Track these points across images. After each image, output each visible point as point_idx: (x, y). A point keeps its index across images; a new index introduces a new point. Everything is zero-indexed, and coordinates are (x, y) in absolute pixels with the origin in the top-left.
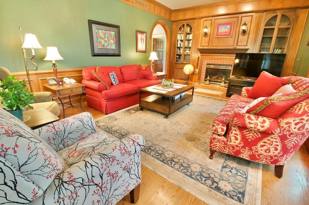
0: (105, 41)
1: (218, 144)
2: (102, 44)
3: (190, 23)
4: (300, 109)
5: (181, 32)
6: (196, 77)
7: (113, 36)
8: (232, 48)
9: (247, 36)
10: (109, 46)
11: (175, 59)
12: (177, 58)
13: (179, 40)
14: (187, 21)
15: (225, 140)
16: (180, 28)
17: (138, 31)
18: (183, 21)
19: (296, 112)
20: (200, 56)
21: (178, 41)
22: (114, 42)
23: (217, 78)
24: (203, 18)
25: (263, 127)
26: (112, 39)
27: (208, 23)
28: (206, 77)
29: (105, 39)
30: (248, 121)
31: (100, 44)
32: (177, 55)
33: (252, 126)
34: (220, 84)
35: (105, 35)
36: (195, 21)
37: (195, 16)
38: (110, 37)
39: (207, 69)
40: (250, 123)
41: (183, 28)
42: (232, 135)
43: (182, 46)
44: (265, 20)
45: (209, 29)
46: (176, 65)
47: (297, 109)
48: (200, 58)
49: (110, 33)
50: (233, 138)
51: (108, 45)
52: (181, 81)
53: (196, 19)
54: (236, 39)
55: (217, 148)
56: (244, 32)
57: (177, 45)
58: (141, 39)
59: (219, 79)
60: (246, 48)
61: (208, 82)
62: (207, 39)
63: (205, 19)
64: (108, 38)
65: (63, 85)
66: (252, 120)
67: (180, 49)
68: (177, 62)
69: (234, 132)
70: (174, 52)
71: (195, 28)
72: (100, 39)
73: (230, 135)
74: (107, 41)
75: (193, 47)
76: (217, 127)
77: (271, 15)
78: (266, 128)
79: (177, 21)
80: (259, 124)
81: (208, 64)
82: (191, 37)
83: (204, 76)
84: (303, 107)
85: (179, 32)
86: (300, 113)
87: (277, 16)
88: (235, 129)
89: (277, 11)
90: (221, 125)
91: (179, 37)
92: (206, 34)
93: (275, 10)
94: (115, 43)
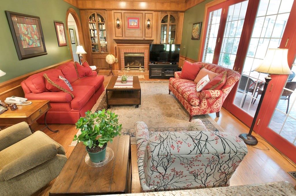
0: (29, 38)
1: (196, 111)
2: (27, 43)
3: (100, 13)
4: (231, 83)
5: (92, 21)
6: (116, 66)
7: (35, 30)
8: (142, 39)
9: (150, 29)
10: (34, 44)
11: (92, 50)
12: (93, 48)
13: (92, 29)
14: (97, 11)
15: (199, 107)
16: (90, 18)
17: (56, 22)
18: (93, 11)
19: (229, 84)
20: (117, 46)
21: (90, 30)
22: (38, 37)
23: (134, 64)
24: (113, 10)
25: (218, 95)
26: (35, 34)
27: (118, 16)
28: (126, 64)
29: (28, 35)
30: (212, 94)
31: (24, 43)
32: (93, 45)
33: (214, 96)
34: (138, 70)
35: (27, 30)
36: (106, 12)
37: (105, 8)
38: (33, 33)
39: (125, 57)
40: (213, 95)
41: (93, 18)
42: (203, 103)
43: (96, 36)
44: (161, 18)
45: (121, 21)
46: (94, 55)
47: (230, 83)
48: (117, 48)
49: (32, 26)
50: (203, 105)
51: (33, 42)
52: (102, 70)
53: (106, 11)
54: (144, 32)
55: (195, 114)
56: (149, 26)
57: (91, 35)
58: (60, 30)
59: (136, 65)
60: (152, 39)
61: (128, 69)
62: (120, 30)
63: (115, 11)
64: (31, 33)
65: (17, 108)
66: (213, 93)
67: (94, 39)
68: (94, 52)
69: (204, 102)
70: (89, 42)
71: (106, 19)
72: (24, 36)
73: (202, 104)
74: (31, 38)
75: (108, 37)
76: (195, 102)
77: (164, 15)
78: (219, 95)
79: (85, 9)
80: (216, 94)
81: (125, 53)
82: (104, 27)
83: (124, 64)
84: (232, 82)
85: (90, 21)
86: (231, 85)
87: (167, 15)
88: (204, 100)
89: (167, 12)
90: (197, 100)
91: (91, 27)
92: (118, 26)
93: (165, 11)
94: (39, 39)
